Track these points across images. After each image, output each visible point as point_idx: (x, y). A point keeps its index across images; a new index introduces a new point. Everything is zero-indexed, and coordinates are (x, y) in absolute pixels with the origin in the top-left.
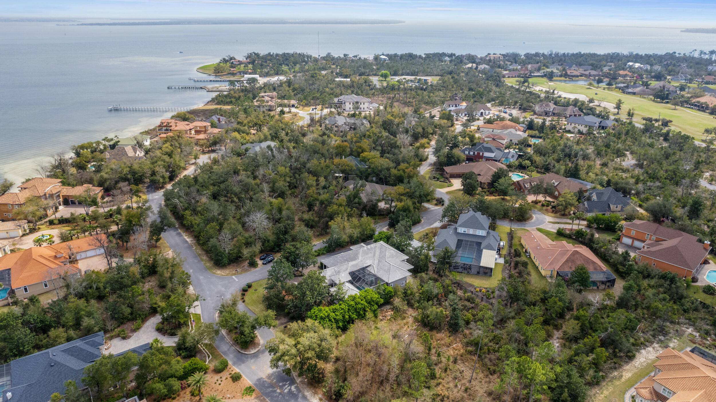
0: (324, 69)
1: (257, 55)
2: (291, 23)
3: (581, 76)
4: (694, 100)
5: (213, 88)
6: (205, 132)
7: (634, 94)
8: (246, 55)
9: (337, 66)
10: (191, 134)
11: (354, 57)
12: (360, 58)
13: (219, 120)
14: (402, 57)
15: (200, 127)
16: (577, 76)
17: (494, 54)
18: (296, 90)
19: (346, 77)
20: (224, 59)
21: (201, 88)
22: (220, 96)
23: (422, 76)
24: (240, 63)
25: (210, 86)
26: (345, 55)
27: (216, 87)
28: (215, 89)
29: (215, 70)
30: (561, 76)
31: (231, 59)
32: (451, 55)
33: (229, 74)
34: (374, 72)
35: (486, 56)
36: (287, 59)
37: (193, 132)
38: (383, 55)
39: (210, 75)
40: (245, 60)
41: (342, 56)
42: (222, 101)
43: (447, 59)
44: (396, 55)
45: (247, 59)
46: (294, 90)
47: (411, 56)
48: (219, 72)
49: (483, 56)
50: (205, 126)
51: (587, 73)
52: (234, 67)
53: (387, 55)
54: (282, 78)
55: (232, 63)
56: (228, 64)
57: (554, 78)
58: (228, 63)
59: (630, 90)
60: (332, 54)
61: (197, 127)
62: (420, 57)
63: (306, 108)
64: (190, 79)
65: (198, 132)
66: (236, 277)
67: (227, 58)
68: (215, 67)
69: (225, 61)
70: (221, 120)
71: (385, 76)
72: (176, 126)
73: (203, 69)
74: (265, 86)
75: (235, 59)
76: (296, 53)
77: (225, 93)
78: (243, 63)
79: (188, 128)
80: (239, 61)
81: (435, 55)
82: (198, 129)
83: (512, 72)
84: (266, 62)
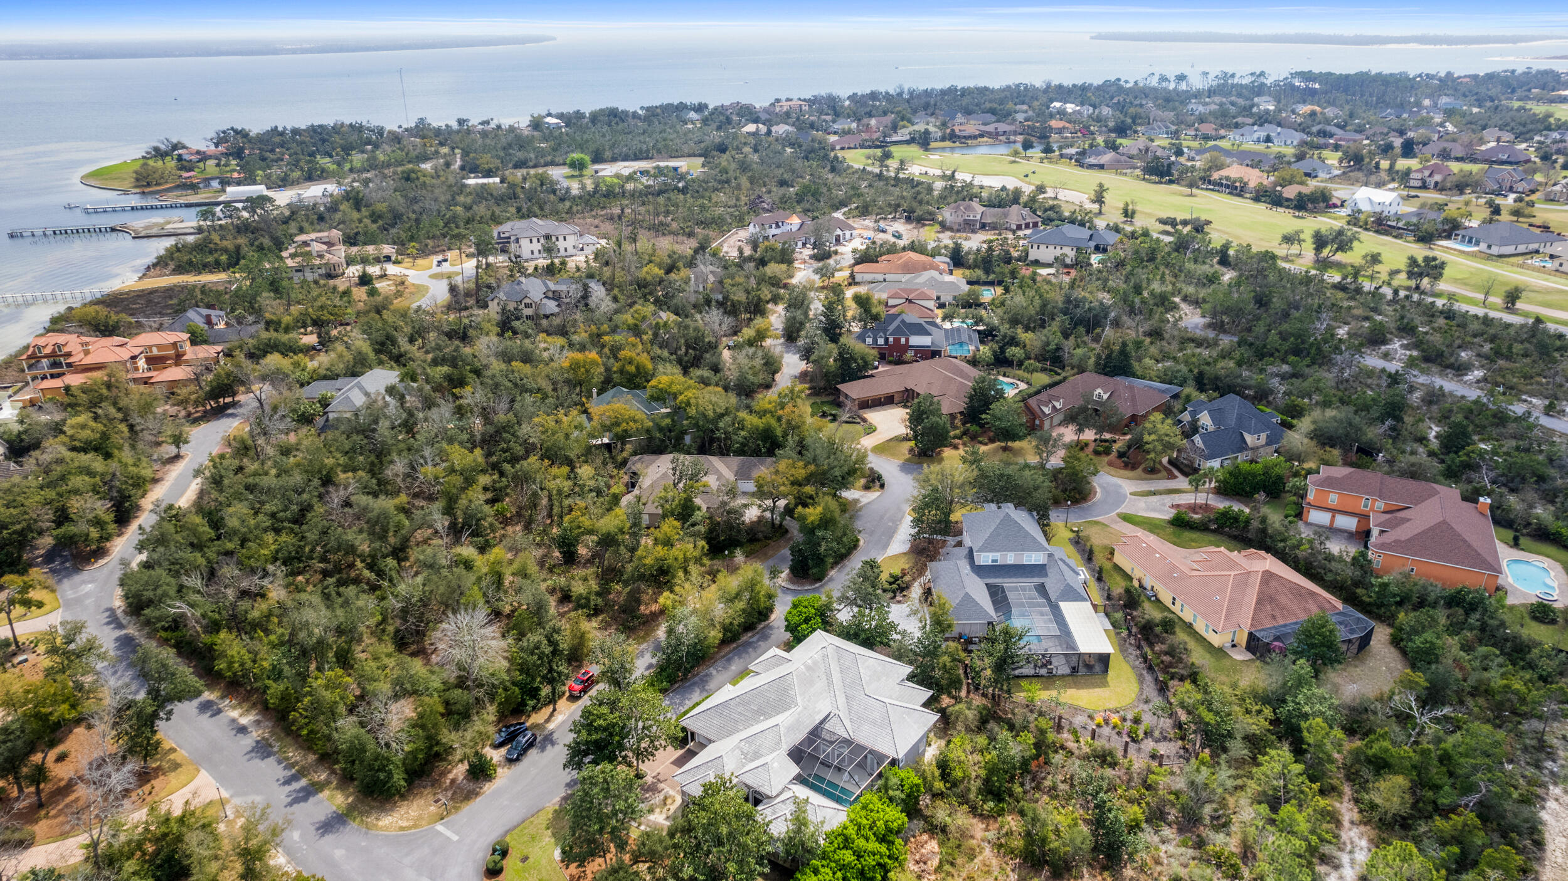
0: (426, 158)
1: (243, 134)
2: (294, 52)
3: (981, 136)
4: (1216, 176)
5: (147, 228)
6: (178, 359)
7: (1101, 167)
8: (214, 135)
9: (453, 149)
10: (136, 369)
11: (482, 123)
12: (499, 127)
13: (209, 321)
14: (595, 117)
15: (159, 347)
16: (975, 137)
17: (788, 100)
18: (380, 217)
19: (488, 174)
20: (156, 149)
21: (113, 230)
22: (178, 250)
23: (662, 160)
24: (204, 157)
25: (140, 222)
26: (461, 122)
27: (156, 224)
28: (154, 231)
29: (137, 180)
30: (943, 139)
31: (175, 147)
32: (700, 108)
33: (178, 187)
34: (549, 158)
35: (773, 105)
36: (324, 141)
37: (141, 363)
38: (549, 115)
39: (125, 192)
40: (213, 147)
41: (455, 125)
42: (190, 263)
43: (693, 115)
44: (579, 115)
45: (217, 145)
46: (375, 217)
47: (614, 116)
48: (149, 185)
49: (767, 104)
50: (175, 344)
51: (990, 128)
52: (191, 170)
53: (560, 116)
54: (332, 188)
55: (180, 158)
56: (171, 163)
57: (933, 145)
58: (168, 158)
59: (1092, 160)
60: (429, 121)
61: (150, 347)
62: (635, 115)
63: (419, 262)
64: (69, 207)
65: (155, 362)
66: (446, 826)
67: (163, 147)
68: (136, 172)
69: (159, 154)
70: (214, 320)
71: (579, 166)
72: (87, 353)
73: (99, 178)
74: (293, 213)
75: (184, 147)
76: (342, 125)
77: (191, 239)
78: (210, 157)
79: (125, 354)
80: (198, 152)
81: (668, 109)
82: (155, 352)
83: (847, 137)
84: (272, 151)
